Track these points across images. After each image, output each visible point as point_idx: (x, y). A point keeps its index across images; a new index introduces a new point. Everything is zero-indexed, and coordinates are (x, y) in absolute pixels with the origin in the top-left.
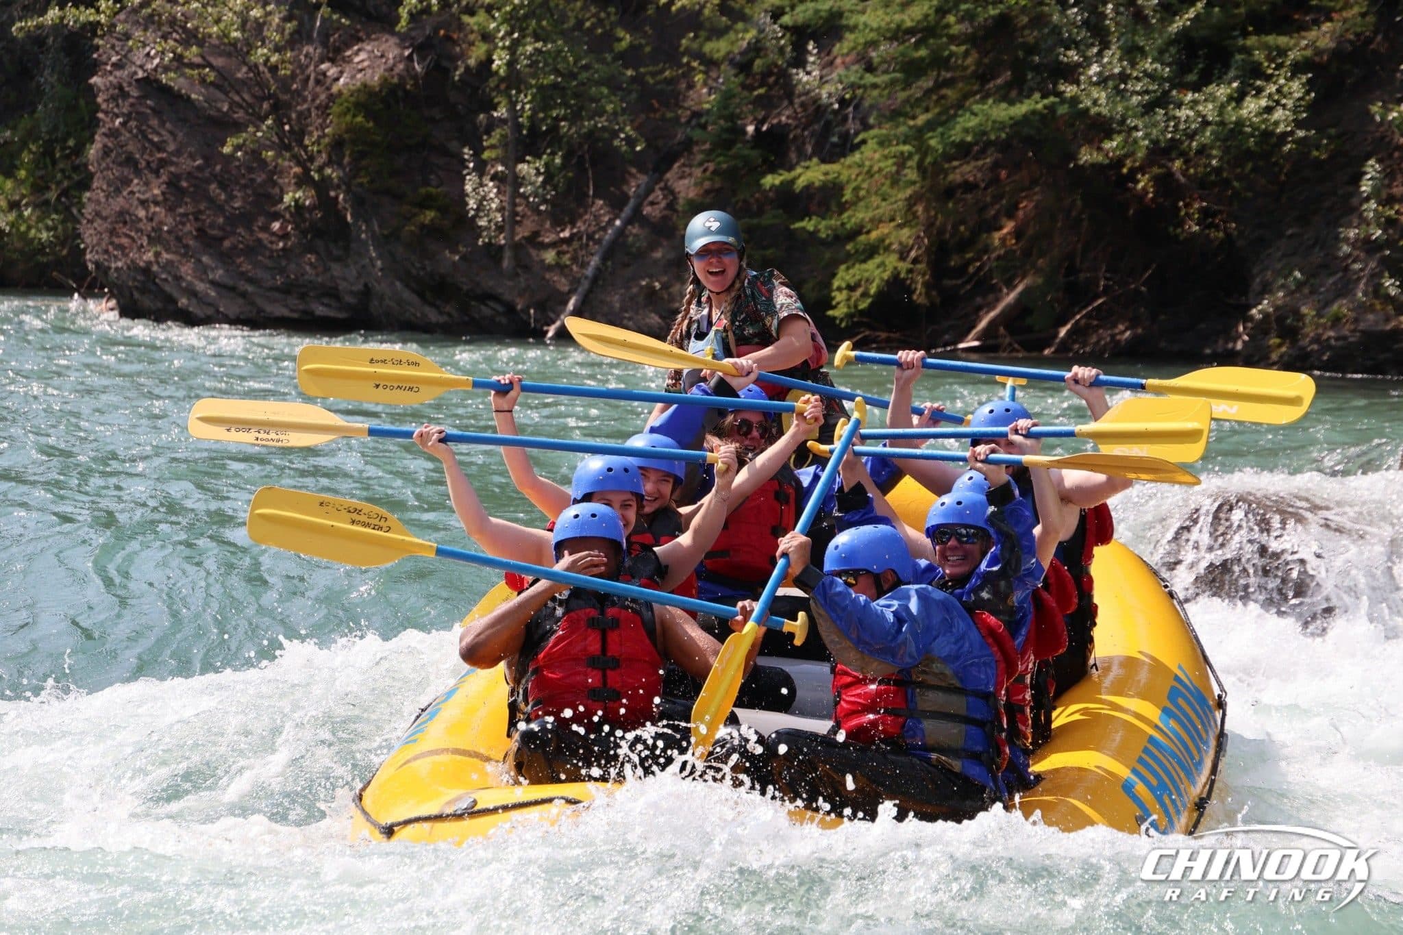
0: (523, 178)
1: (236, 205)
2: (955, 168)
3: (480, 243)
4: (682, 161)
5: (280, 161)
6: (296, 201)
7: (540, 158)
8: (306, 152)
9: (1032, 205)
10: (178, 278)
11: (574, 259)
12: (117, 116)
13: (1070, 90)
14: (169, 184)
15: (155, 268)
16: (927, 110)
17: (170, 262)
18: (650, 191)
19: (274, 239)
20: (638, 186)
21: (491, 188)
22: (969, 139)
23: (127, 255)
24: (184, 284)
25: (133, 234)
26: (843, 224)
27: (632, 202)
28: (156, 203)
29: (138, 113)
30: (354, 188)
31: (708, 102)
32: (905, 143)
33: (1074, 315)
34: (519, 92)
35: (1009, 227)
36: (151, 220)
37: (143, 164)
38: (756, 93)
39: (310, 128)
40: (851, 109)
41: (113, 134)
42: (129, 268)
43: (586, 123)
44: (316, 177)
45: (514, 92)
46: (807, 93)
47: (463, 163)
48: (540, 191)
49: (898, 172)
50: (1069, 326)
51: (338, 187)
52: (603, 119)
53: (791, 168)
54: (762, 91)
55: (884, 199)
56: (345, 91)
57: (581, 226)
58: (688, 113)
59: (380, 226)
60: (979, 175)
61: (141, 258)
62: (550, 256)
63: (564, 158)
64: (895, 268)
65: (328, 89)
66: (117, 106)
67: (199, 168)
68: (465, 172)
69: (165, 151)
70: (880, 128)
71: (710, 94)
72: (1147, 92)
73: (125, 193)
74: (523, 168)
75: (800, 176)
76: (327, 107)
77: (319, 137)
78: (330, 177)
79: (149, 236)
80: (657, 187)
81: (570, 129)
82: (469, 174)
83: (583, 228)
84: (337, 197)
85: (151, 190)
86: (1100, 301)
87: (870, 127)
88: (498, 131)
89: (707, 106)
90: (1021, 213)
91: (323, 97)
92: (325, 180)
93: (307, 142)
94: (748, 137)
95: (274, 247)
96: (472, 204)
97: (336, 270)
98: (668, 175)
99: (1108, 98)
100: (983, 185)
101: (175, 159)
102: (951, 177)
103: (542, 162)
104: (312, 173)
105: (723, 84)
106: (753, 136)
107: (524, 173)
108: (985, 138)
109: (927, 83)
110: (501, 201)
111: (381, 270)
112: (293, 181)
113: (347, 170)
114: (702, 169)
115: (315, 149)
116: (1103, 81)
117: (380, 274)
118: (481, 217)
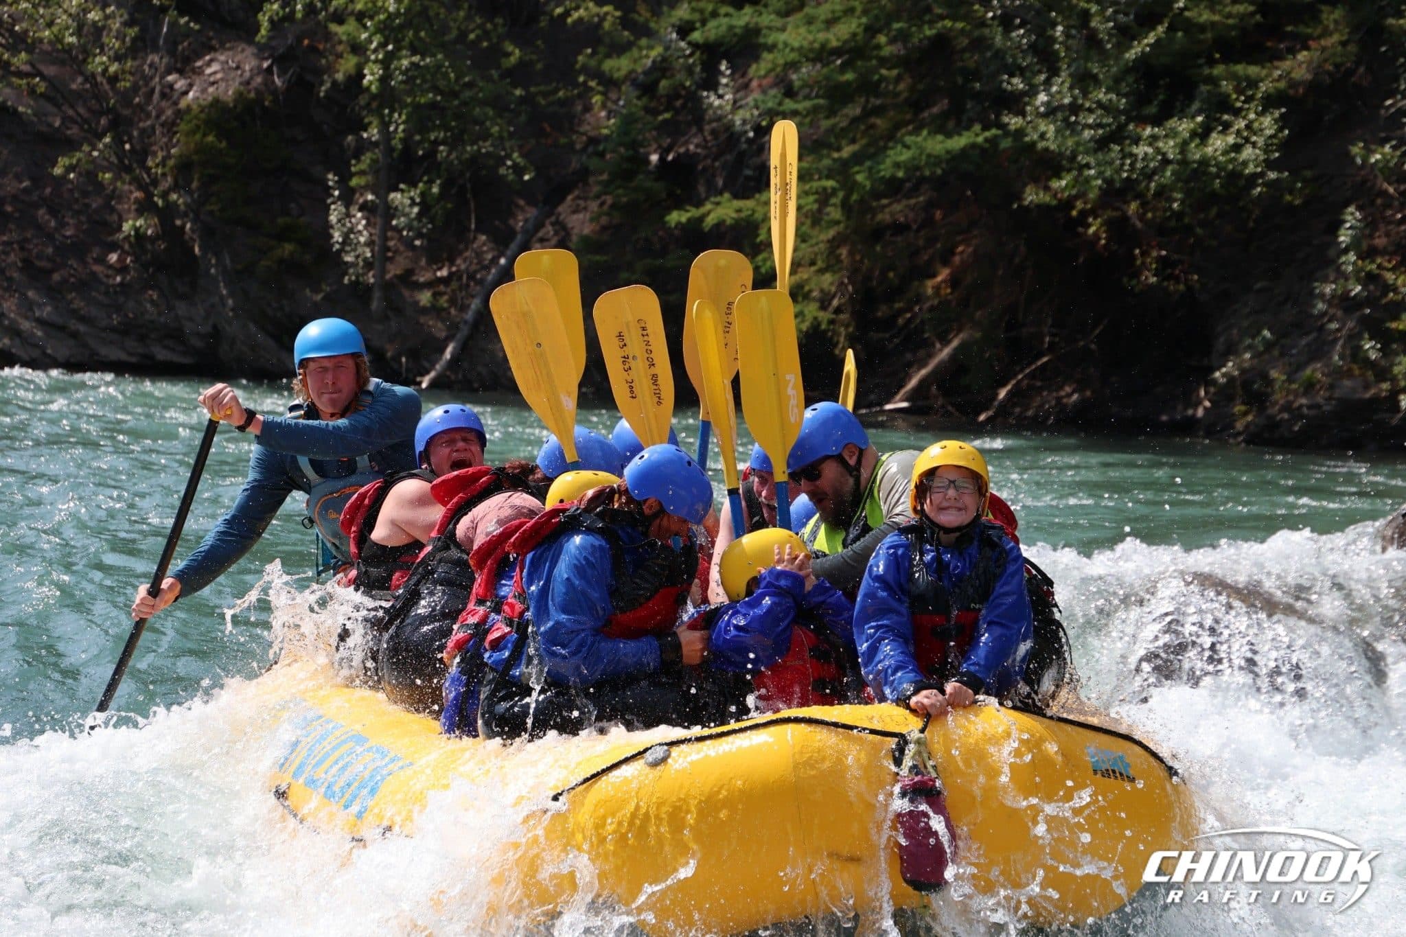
0: (396, 208)
1: (68, 233)
2: (885, 206)
4: (576, 193)
5: (119, 184)
6: (137, 230)
7: (415, 186)
8: (149, 176)
9: (970, 250)
11: (452, 301)
13: (1014, 122)
16: (853, 141)
18: (539, 225)
19: (110, 272)
20: (526, 221)
21: (359, 220)
22: (900, 174)
24: (6, 322)
27: (519, 237)
30: (203, 217)
31: (607, 127)
32: (828, 177)
33: (1015, 375)
34: (392, 111)
35: (943, 274)
38: (660, 118)
39: (155, 148)
43: (469, 148)
44: (160, 203)
45: (387, 111)
46: (719, 119)
47: (327, 191)
48: (415, 223)
49: (820, 211)
50: (1009, 387)
51: (185, 215)
52: (488, 144)
53: (699, 204)
54: (667, 116)
56: (195, 107)
57: (461, 264)
58: (584, 138)
59: (232, 260)
60: (911, 215)
62: (425, 298)
63: (442, 186)
64: (815, 318)
65: (176, 103)
67: (25, 191)
68: (329, 201)
71: (608, 118)
72: (1100, 126)
74: (395, 197)
75: (709, 213)
76: (174, 124)
77: (164, 158)
78: (175, 203)
80: (547, 222)
81: (448, 156)
82: (333, 203)
83: (463, 267)
84: (183, 227)
86: (1045, 359)
88: (369, 155)
89: (605, 131)
90: (957, 259)
91: (169, 112)
92: (170, 208)
93: (150, 163)
94: (651, 167)
95: (111, 282)
96: (337, 236)
97: (182, 308)
98: (560, 209)
99: (1057, 131)
100: (915, 227)
102: (880, 217)
103: (418, 191)
104: (156, 199)
105: (623, 107)
106: (657, 167)
107: (397, 203)
108: (918, 174)
109: (854, 110)
110: (371, 235)
111: (232, 310)
112: (133, 207)
113: (196, 196)
114: (598, 202)
115: (160, 171)
116: (1051, 111)
117: (231, 314)
118: (347, 252)
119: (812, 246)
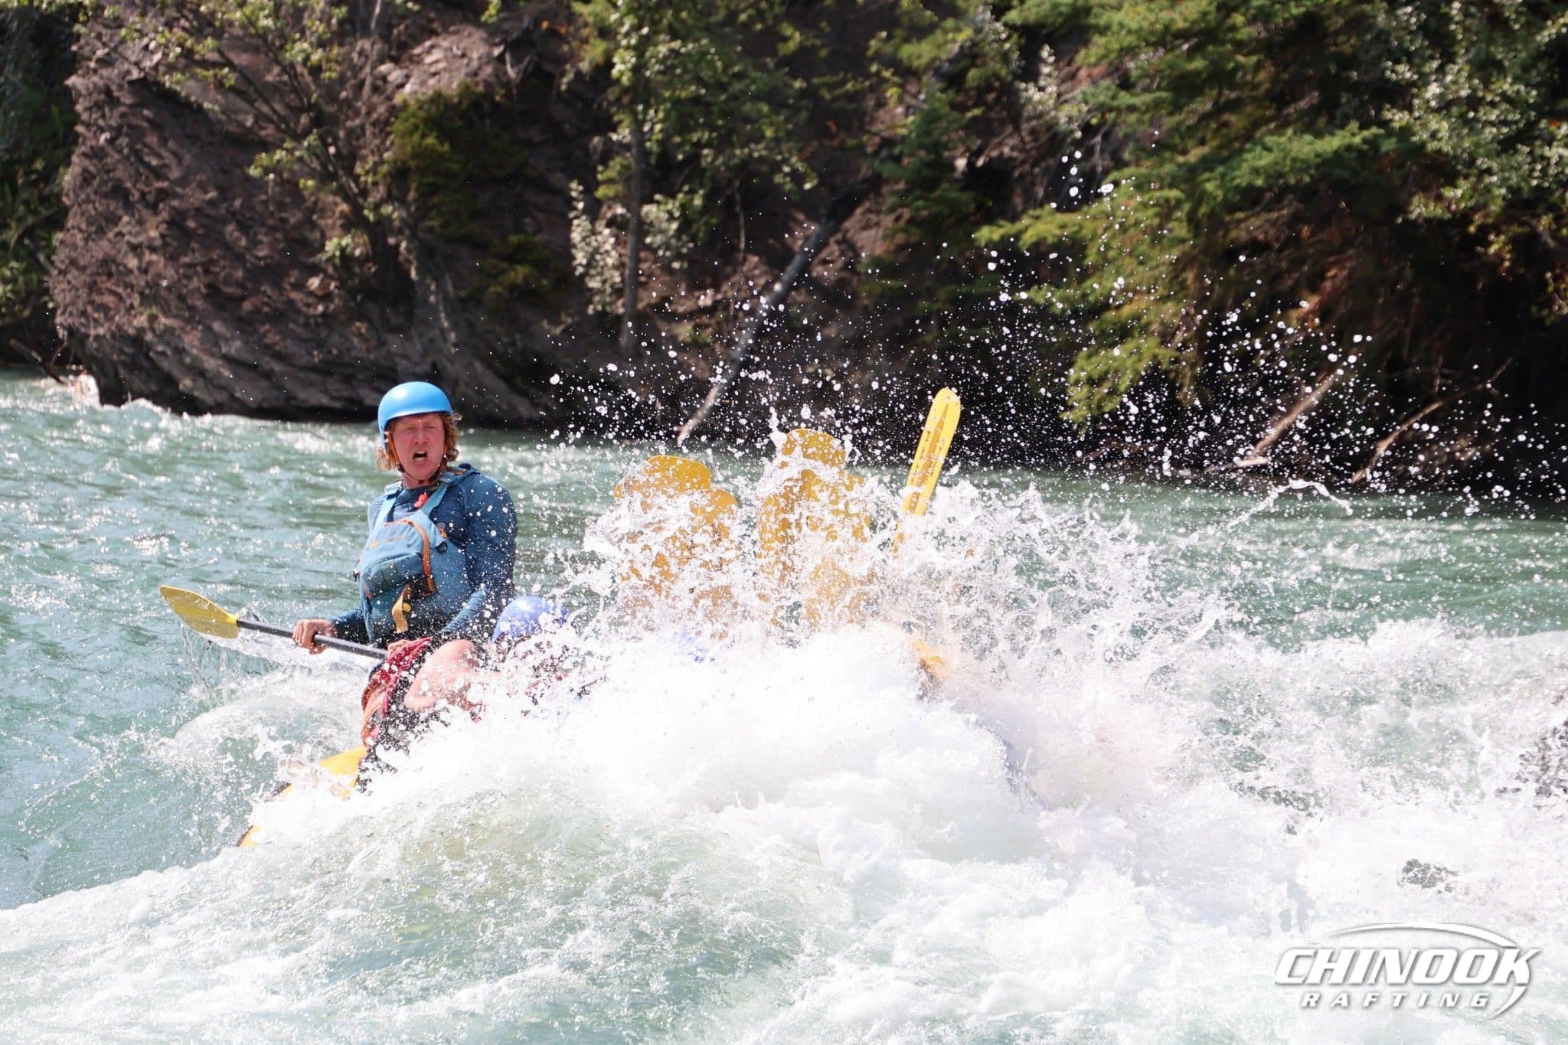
0: (651, 224)
1: (261, 254)
2: (1240, 221)
3: (590, 310)
4: (867, 205)
5: (322, 196)
6: (343, 250)
7: (671, 195)
8: (357, 183)
9: (1345, 273)
10: (180, 351)
11: (717, 335)
12: (102, 130)
13: (1399, 118)
14: (171, 223)
15: (149, 337)
16: (1202, 142)
17: (169, 330)
18: (821, 246)
19: (311, 300)
20: (806, 238)
21: (606, 237)
22: (1259, 182)
23: (111, 319)
24: (188, 360)
25: (120, 290)
26: (1084, 296)
27: (797, 261)
28: (153, 249)
29: (130, 127)
30: (420, 234)
31: (904, 126)
32: (1171, 186)
33: (1399, 426)
34: (647, 107)
35: (1310, 303)
36: (145, 271)
37: (137, 195)
38: (969, 115)
39: (364, 152)
40: (1098, 138)
41: (97, 154)
42: (113, 335)
43: (738, 152)
44: (371, 218)
45: (640, 107)
46: (1040, 116)
47: (569, 203)
48: (673, 242)
49: (1161, 226)
50: (1391, 440)
51: (400, 232)
52: (761, 146)
53: (1014, 218)
54: (977, 112)
55: (1141, 263)
56: (412, 103)
57: (727, 291)
58: (877, 140)
59: (456, 287)
60: (1272, 232)
61: (130, 323)
62: (685, 331)
63: (707, 198)
64: (1155, 356)
65: (389, 98)
66: (103, 116)
67: (211, 203)
68: (572, 215)
69: (166, 178)
70: (1138, 165)
71: (906, 115)
72: (1504, 123)
73: (111, 235)
74: (650, 210)
75: (1027, 228)
76: (387, 123)
77: (376, 165)
78: (389, 218)
79: (142, 294)
80: (832, 240)
81: (715, 158)
82: (577, 217)
83: (729, 294)
84: (397, 246)
85: (146, 231)
86: (1435, 406)
87: (1126, 164)
88: (619, 160)
89: (903, 131)
90: (1328, 285)
91: (382, 109)
92: (383, 223)
93: (359, 169)
94: (957, 175)
95: (312, 311)
96: (580, 258)
97: (395, 344)
98: (847, 224)
99: (1452, 130)
100: (1277, 246)
101: (179, 190)
102: (1233, 234)
103: (677, 204)
104: (366, 212)
105: (924, 101)
106: (964, 173)
107: (652, 217)
108: (1281, 181)
109: (1203, 105)
110: (620, 255)
111: (455, 345)
112: (339, 223)
113: (413, 208)
114: (893, 216)
115: (370, 179)
116: (1445, 106)
117: (453, 350)
118: (593, 276)
119: (1151, 269)
